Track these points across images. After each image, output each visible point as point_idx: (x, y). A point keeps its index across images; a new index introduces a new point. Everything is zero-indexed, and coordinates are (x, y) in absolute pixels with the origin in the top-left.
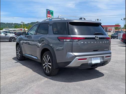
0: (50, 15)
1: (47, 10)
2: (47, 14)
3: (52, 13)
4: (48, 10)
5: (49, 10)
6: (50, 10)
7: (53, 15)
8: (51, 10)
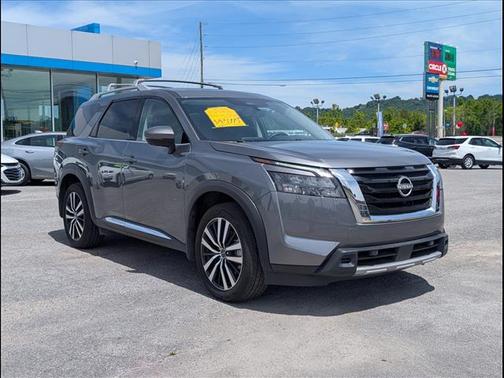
0: (441, 64)
1: (428, 44)
2: (426, 64)
3: (451, 58)
4: (430, 44)
5: (435, 45)
6: (440, 46)
7: (454, 67)
8: (444, 44)
